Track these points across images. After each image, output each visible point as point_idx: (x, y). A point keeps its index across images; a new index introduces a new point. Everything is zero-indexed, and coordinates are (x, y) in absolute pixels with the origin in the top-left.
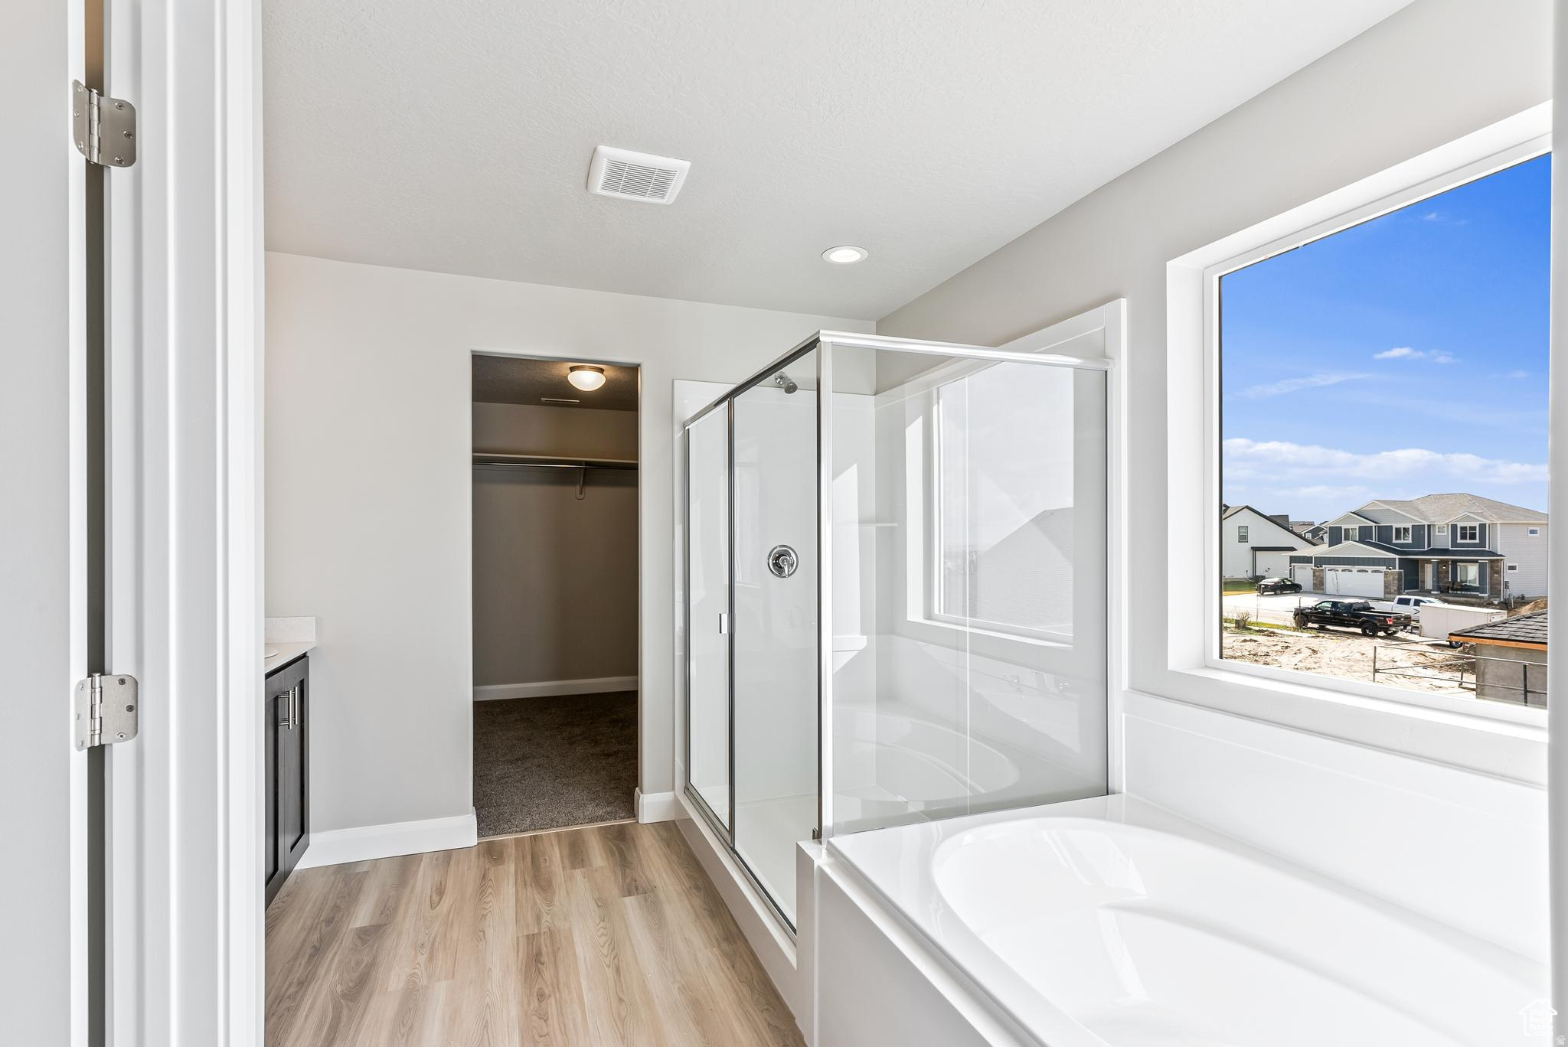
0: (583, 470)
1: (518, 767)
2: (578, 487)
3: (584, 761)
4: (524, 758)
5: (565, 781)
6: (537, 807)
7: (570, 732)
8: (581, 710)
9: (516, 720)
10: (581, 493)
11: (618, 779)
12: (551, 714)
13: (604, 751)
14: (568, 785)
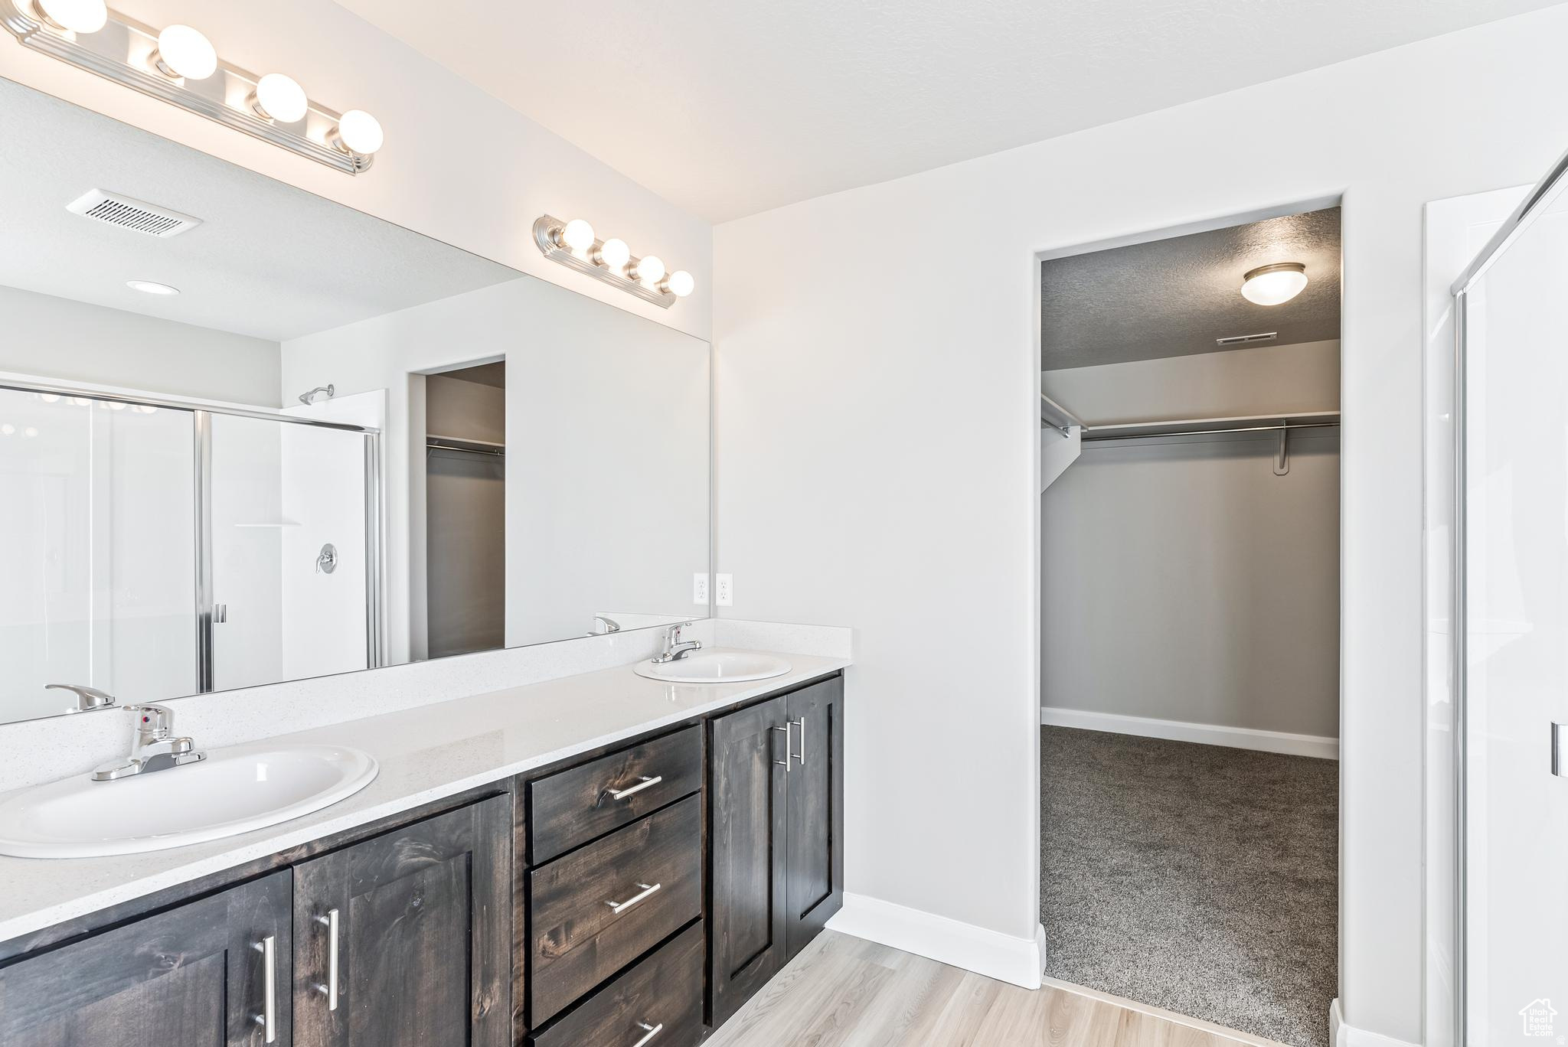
0: (1283, 433)
1: (1147, 860)
2: (1277, 459)
3: (1255, 882)
4: (1160, 847)
5: (1212, 912)
6: (1150, 952)
7: (1245, 820)
8: (1274, 782)
9: (1171, 777)
10: (1282, 466)
11: (1310, 945)
12: (1225, 778)
13: (1295, 871)
14: (1214, 923)
